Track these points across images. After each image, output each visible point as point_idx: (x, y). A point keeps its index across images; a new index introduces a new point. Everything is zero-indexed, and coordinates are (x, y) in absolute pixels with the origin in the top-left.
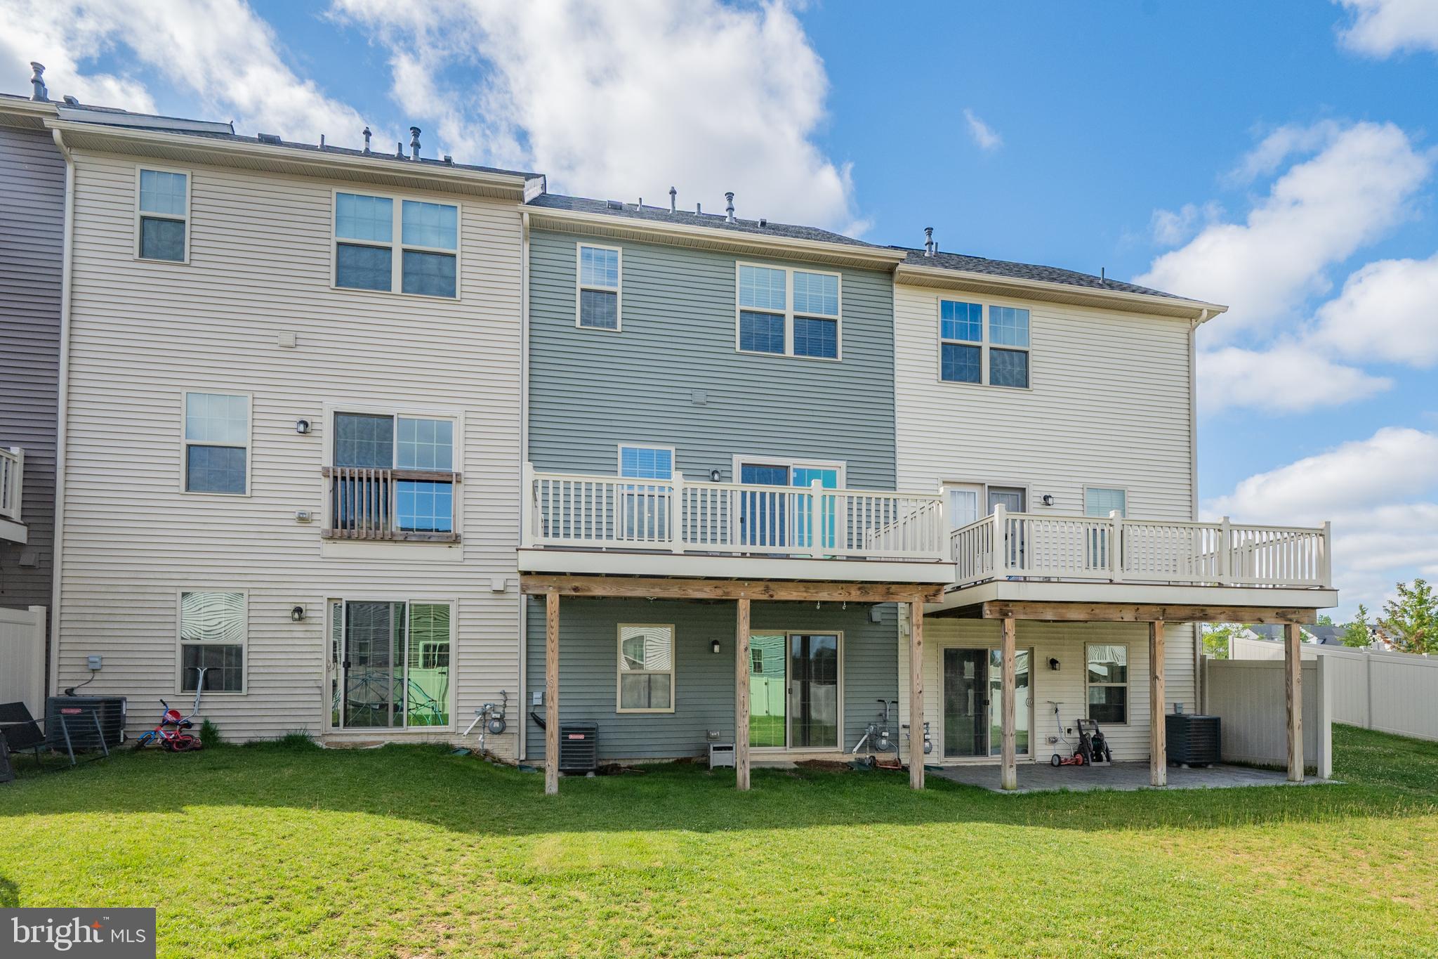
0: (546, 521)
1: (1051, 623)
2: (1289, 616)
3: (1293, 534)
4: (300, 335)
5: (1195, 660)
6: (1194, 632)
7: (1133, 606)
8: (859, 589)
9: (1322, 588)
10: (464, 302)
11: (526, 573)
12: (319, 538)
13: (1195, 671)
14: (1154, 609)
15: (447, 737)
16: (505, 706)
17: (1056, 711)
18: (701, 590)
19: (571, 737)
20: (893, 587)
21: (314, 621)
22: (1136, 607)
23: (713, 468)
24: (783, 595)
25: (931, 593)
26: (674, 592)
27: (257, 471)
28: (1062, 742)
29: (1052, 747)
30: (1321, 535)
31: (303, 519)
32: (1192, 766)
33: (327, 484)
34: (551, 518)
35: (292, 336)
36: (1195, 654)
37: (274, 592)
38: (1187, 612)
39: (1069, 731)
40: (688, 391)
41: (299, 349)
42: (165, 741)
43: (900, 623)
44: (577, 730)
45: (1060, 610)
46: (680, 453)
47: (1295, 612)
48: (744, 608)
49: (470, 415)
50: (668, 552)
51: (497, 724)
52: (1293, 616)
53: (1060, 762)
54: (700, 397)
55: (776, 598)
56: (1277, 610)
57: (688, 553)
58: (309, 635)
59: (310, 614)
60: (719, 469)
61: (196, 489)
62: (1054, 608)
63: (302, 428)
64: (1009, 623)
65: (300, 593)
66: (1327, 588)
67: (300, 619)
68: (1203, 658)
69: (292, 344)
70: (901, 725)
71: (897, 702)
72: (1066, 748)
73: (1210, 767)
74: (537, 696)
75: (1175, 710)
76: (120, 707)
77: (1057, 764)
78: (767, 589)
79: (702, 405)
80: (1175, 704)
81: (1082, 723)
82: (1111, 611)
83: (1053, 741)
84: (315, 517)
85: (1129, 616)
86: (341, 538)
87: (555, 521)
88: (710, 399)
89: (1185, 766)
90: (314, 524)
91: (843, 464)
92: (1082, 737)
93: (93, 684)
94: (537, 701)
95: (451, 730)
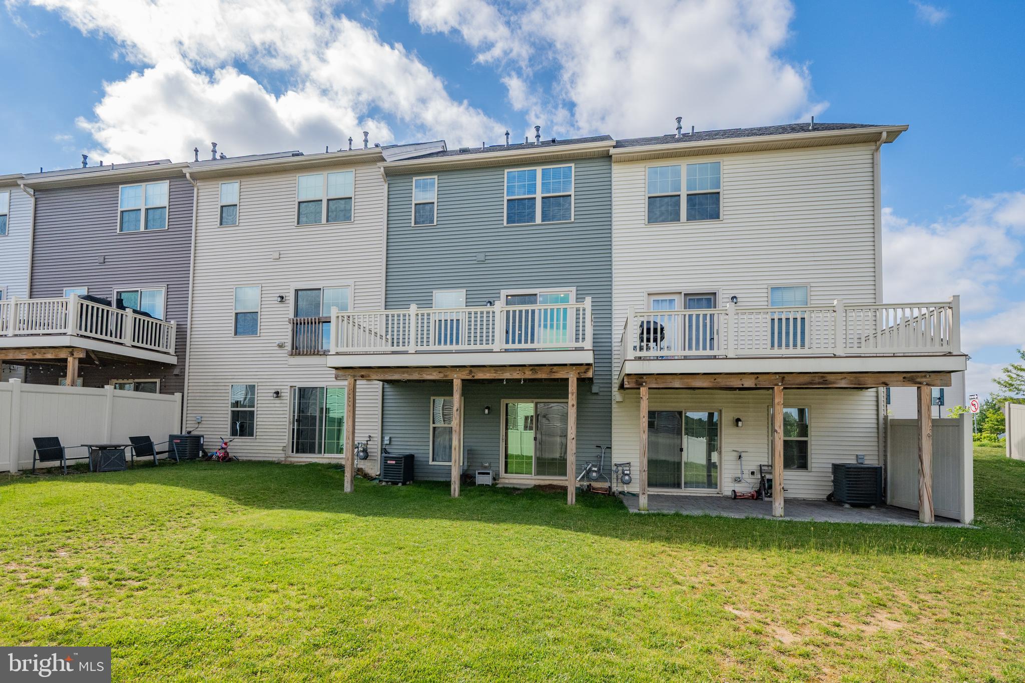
0: (393, 339)
1: (737, 391)
2: (918, 380)
3: (931, 309)
4: (281, 252)
5: (878, 419)
6: (877, 397)
7: (753, 376)
8: (531, 370)
9: (950, 354)
10: (356, 222)
11: (336, 368)
12: (286, 355)
13: (878, 428)
14: (773, 377)
15: (340, 460)
16: (367, 444)
17: (740, 457)
18: (431, 374)
19: (389, 462)
20: (555, 368)
21: (284, 398)
22: (756, 376)
23: (487, 300)
24: (480, 375)
25: (583, 371)
26: (415, 376)
27: (263, 323)
28: (743, 481)
29: (733, 485)
30: (950, 308)
31: (281, 346)
32: (854, 506)
33: (290, 327)
34: (395, 337)
35: (277, 254)
36: (878, 415)
37: (268, 384)
38: (806, 378)
39: (753, 473)
40: (474, 255)
41: (281, 259)
42: (219, 457)
43: (613, 393)
44: (392, 458)
45: (686, 380)
46: (468, 293)
47: (925, 376)
48: (457, 385)
49: (357, 284)
50: (406, 353)
51: (361, 454)
52: (924, 380)
53: (736, 496)
54: (481, 257)
55: (476, 378)
56: (905, 375)
57: (417, 353)
58: (282, 405)
59: (283, 394)
60: (491, 300)
61: (241, 334)
62: (681, 379)
63: (279, 299)
64: (643, 391)
65: (279, 384)
66: (954, 354)
67: (277, 397)
68: (886, 418)
69: (278, 257)
70: (613, 463)
71: (611, 448)
72: (747, 487)
73: (873, 507)
74: (387, 438)
75: (857, 461)
76: (199, 440)
77: (735, 497)
78: (471, 372)
79: (483, 262)
80: (857, 455)
81: (763, 468)
82: (732, 379)
83: (737, 480)
84: (286, 344)
85: (749, 383)
86: (296, 354)
87: (398, 339)
88: (487, 258)
89: (847, 506)
90: (286, 348)
91: (574, 289)
92: (762, 478)
93: (199, 429)
94: (386, 442)
95: (344, 457)
